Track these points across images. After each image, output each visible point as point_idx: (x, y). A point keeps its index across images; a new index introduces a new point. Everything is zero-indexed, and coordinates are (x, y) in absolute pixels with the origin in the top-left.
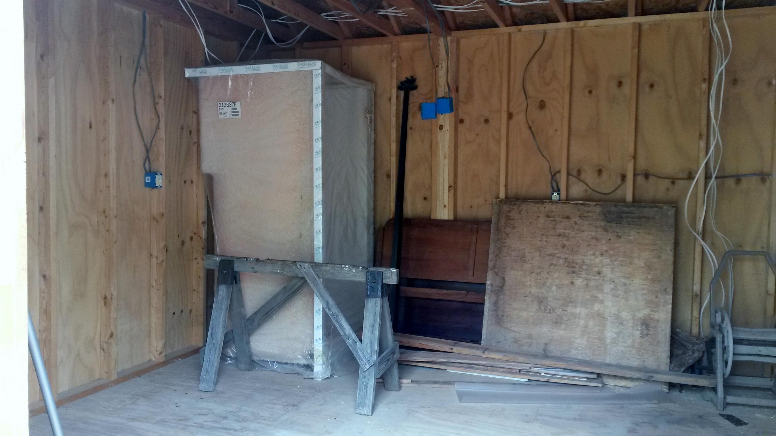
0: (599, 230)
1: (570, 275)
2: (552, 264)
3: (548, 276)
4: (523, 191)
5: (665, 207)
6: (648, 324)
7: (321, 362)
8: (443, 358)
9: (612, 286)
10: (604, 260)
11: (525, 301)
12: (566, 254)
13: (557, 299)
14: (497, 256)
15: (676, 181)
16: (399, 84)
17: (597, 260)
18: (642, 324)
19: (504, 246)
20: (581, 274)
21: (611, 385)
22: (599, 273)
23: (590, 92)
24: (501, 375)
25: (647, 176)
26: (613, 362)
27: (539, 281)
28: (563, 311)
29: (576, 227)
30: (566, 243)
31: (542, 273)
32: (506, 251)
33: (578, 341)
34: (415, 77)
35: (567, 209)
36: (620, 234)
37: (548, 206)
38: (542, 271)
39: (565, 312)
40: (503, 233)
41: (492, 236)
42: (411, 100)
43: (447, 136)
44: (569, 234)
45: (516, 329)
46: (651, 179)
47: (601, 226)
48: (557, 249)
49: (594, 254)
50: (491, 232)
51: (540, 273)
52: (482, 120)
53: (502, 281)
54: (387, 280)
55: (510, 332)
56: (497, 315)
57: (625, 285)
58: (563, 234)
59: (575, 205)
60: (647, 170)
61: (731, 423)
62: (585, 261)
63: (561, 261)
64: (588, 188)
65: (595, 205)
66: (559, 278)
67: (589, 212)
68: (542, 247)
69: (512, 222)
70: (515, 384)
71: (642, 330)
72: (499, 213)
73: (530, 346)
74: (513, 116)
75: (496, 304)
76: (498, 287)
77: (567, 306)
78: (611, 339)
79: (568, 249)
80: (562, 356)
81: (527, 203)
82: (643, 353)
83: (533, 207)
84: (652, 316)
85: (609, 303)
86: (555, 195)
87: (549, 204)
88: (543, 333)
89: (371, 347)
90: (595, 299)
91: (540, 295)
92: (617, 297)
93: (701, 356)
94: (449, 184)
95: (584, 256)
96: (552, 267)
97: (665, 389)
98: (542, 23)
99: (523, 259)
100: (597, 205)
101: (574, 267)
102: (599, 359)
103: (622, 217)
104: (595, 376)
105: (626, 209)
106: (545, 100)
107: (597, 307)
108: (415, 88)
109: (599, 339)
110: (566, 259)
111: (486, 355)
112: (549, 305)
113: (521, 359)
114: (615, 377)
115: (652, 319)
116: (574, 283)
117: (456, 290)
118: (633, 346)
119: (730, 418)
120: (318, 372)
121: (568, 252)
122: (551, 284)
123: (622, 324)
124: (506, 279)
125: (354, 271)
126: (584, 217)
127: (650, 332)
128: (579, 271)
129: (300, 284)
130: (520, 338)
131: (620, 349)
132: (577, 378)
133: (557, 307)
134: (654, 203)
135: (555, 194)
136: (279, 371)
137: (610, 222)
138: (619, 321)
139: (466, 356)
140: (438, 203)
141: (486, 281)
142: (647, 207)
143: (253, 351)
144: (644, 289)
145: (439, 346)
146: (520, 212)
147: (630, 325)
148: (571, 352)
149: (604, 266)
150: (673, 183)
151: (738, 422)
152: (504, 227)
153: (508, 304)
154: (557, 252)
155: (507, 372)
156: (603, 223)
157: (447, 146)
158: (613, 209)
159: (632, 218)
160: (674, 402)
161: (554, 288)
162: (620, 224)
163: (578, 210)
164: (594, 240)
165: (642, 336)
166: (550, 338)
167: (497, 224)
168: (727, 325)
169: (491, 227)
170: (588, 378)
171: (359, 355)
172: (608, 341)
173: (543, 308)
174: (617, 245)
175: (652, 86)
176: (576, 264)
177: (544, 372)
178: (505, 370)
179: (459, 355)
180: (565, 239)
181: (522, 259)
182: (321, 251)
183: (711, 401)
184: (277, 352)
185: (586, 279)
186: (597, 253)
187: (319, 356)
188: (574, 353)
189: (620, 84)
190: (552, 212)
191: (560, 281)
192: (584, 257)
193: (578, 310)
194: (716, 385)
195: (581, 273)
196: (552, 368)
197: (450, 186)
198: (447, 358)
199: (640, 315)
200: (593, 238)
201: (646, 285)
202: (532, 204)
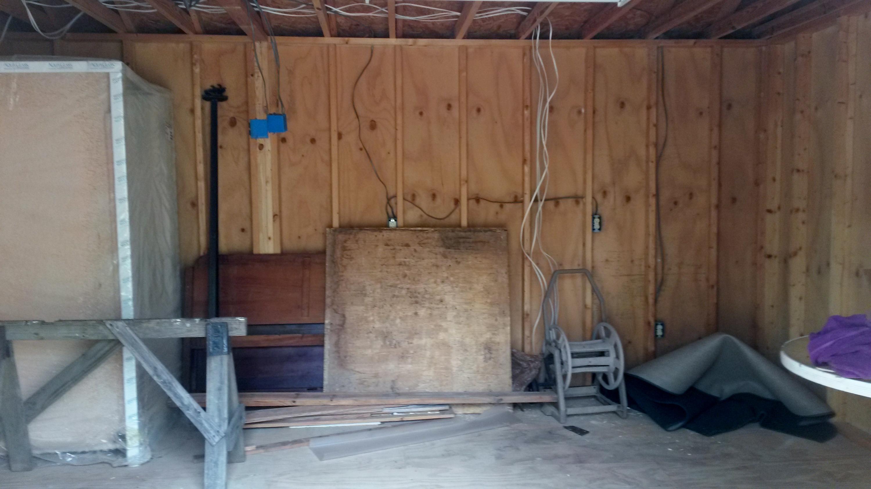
0: (439, 256)
1: (414, 305)
2: (394, 296)
3: (391, 308)
4: (357, 218)
5: (498, 231)
6: (489, 348)
7: (137, 444)
8: (286, 414)
9: (455, 313)
10: (445, 288)
11: (368, 338)
12: (407, 284)
13: (401, 332)
14: (335, 291)
15: (504, 204)
16: (203, 93)
17: (439, 288)
18: (485, 349)
19: (343, 280)
20: (424, 304)
21: (460, 414)
22: (441, 301)
23: (421, 114)
24: (352, 422)
25: (478, 200)
26: (461, 390)
27: (382, 315)
28: (408, 344)
29: (416, 254)
30: (407, 272)
31: (385, 306)
32: (344, 285)
33: (425, 373)
34: (223, 86)
35: (406, 236)
36: (459, 260)
37: (386, 234)
38: (385, 304)
39: (411, 345)
40: (340, 266)
41: (327, 269)
42: (220, 112)
43: (269, 157)
44: (409, 262)
45: (360, 370)
46: (482, 202)
47: (440, 252)
48: (399, 279)
49: (435, 282)
50: (327, 264)
51: (383, 306)
52: (308, 140)
53: (343, 319)
54: (234, 332)
55: (355, 374)
56: (339, 357)
57: (466, 311)
58: (403, 263)
59: (413, 232)
60: (477, 194)
61: (576, 434)
62: (427, 290)
63: (404, 292)
64: (422, 213)
65: (433, 231)
66: (403, 310)
67: (427, 238)
68: (383, 278)
69: (349, 253)
70: (370, 430)
71: (485, 355)
72: (334, 244)
73: (377, 386)
74: (343, 136)
75: (337, 344)
76: (339, 325)
77: (413, 339)
78: (457, 367)
79: (409, 279)
80: (411, 391)
81: (363, 231)
82: (487, 377)
83: (370, 236)
84: (493, 339)
85: (453, 331)
86: (393, 222)
87: (387, 231)
88: (390, 370)
89: (220, 416)
90: (439, 328)
91: (385, 330)
92: (460, 324)
93: (537, 373)
94: (274, 213)
95: (426, 284)
96: (395, 299)
97: (509, 409)
98: (370, 37)
99: (364, 292)
100: (436, 230)
101: (417, 297)
102: (446, 389)
103: (459, 243)
104: (447, 407)
105: (463, 234)
106: (375, 120)
107: (442, 336)
108: (225, 99)
109: (447, 368)
110: (408, 289)
111: (335, 402)
112: (394, 339)
113: (373, 401)
114: (463, 405)
115: (493, 342)
116: (418, 313)
117: (289, 334)
118: (478, 371)
119: (574, 429)
120: (135, 457)
121: (409, 281)
122: (395, 318)
123: (466, 350)
124: (347, 315)
125: (188, 325)
126: (424, 244)
127: (493, 356)
128: (422, 301)
129: (107, 348)
130: (366, 379)
131: (466, 376)
132: (429, 413)
133: (402, 341)
134: (487, 227)
135: (393, 220)
136: (75, 464)
137: (449, 248)
138: (464, 348)
139: (312, 408)
140: (261, 235)
141: (324, 320)
142: (481, 231)
143: (32, 443)
144: (484, 313)
145: (280, 401)
146: (357, 241)
147: (474, 350)
148: (419, 386)
149: (446, 294)
150: (501, 206)
151: (582, 432)
152: (341, 258)
153: (350, 343)
154: (398, 282)
155: (358, 418)
156: (442, 250)
157: (269, 168)
158: (451, 234)
159: (469, 242)
160: (522, 422)
161: (398, 321)
162: (459, 249)
163: (417, 237)
164: (435, 268)
165: (486, 360)
166: (397, 374)
167: (332, 256)
168: (564, 340)
169: (325, 259)
170: (440, 410)
171: (205, 427)
172: (455, 369)
173: (388, 343)
174: (457, 271)
175: (479, 110)
176: (419, 293)
177: (396, 411)
178: (356, 415)
179: (305, 408)
180: (405, 268)
181: (362, 293)
182: (131, 303)
183: (553, 415)
184: (69, 439)
185: (430, 308)
186: (439, 280)
187: (134, 436)
188: (422, 387)
189: (449, 107)
190: (390, 240)
191: (404, 313)
192: (425, 286)
193: (423, 342)
194: (558, 399)
195: (424, 302)
196: (405, 405)
197: (275, 214)
198: (291, 413)
199: (482, 340)
200: (433, 265)
201: (485, 309)
202: (369, 232)
